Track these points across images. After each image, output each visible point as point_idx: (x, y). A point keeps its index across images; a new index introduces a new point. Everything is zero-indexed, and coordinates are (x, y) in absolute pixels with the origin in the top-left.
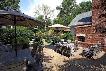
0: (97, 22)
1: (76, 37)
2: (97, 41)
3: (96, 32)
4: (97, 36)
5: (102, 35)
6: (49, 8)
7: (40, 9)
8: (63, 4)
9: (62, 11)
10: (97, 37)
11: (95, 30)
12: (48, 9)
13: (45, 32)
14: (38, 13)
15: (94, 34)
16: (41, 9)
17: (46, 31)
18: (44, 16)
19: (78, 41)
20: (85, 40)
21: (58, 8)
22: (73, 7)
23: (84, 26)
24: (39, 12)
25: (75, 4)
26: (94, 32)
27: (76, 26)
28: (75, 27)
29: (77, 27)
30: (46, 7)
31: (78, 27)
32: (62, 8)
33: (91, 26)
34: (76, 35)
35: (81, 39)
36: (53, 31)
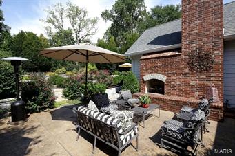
0: (194, 45)
1: (144, 82)
2: (194, 92)
3: (192, 70)
4: (193, 78)
5: (205, 77)
6: (85, 13)
7: (62, 14)
8: (117, 5)
9: (115, 22)
10: (193, 83)
11: (188, 64)
12: (82, 14)
13: (75, 71)
14: (56, 24)
15: (186, 74)
16: (65, 14)
17: (77, 69)
18: (74, 32)
19: (149, 91)
20: (165, 91)
21: (106, 15)
22: (140, 17)
23: (162, 55)
24: (60, 20)
25: (142, 9)
26: (187, 70)
27: (145, 55)
28: (142, 58)
29: (145, 57)
30: (77, 10)
31: (149, 56)
32: (114, 14)
33: (179, 55)
34: (144, 77)
35: (156, 86)
36: (95, 67)
